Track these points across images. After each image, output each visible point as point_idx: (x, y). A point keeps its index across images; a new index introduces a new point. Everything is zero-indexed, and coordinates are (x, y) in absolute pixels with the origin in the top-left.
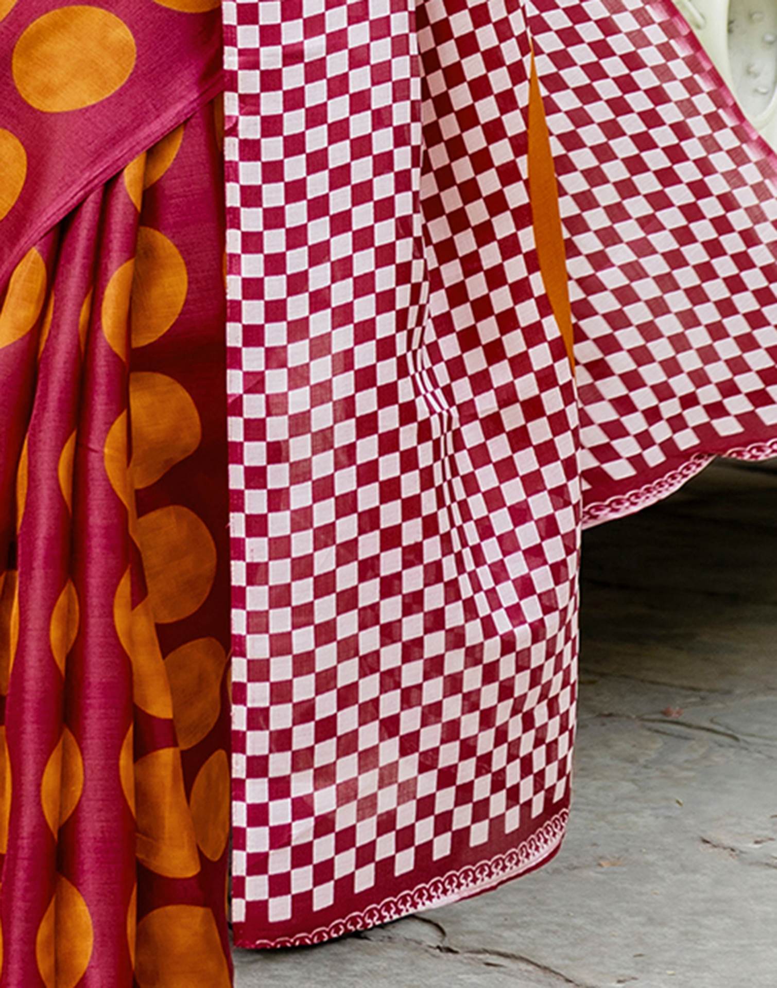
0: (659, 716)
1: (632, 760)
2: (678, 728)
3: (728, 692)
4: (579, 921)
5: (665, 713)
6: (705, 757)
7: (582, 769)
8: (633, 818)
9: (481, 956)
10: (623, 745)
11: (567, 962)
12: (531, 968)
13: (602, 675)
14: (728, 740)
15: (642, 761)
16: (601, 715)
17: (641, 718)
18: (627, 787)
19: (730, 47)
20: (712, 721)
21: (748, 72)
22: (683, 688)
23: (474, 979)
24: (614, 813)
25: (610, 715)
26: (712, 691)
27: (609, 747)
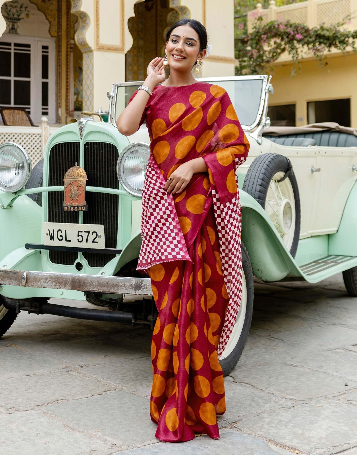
0: (268, 336)
1: (265, 345)
2: (273, 338)
3: (280, 331)
4: (257, 376)
5: (270, 335)
6: (277, 344)
7: (256, 347)
8: (266, 356)
9: (241, 383)
10: (263, 342)
11: (256, 384)
12: (250, 386)
13: (258, 328)
14: (281, 341)
15: (266, 345)
16: (259, 336)
17: (266, 337)
18: (264, 350)
19: (283, 219)
20: (278, 337)
21: (286, 223)
22: (273, 330)
23: (240, 388)
24: (262, 355)
25: (260, 336)
26: (278, 331)
27: (260, 342)
